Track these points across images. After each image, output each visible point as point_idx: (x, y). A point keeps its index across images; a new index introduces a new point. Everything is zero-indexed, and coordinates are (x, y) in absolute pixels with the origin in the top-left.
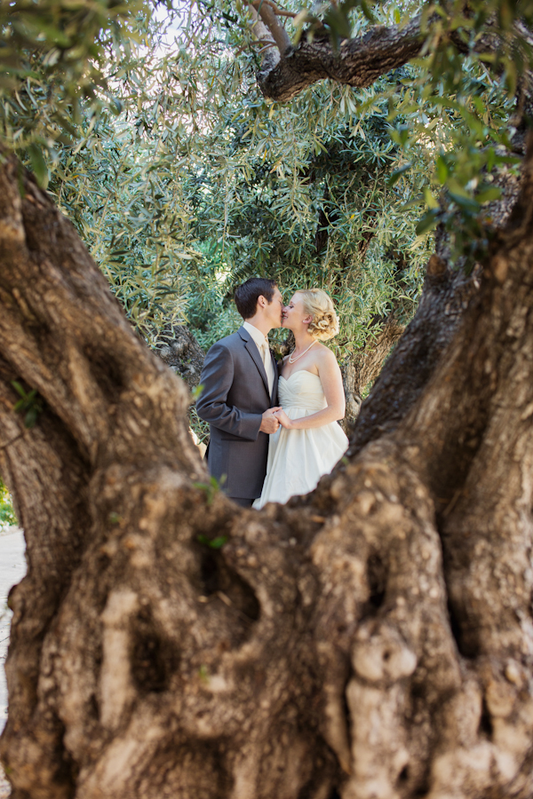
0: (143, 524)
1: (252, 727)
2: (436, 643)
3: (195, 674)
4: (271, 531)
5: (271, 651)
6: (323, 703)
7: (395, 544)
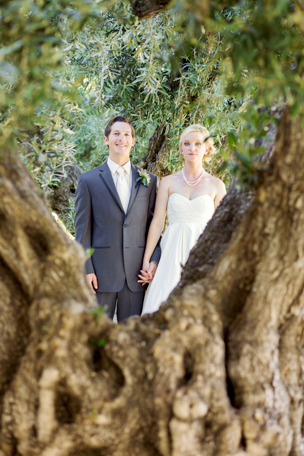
0: (62, 333)
1: (120, 442)
2: (218, 400)
3: (90, 414)
4: (132, 338)
5: (130, 403)
6: (157, 431)
7: (199, 347)
